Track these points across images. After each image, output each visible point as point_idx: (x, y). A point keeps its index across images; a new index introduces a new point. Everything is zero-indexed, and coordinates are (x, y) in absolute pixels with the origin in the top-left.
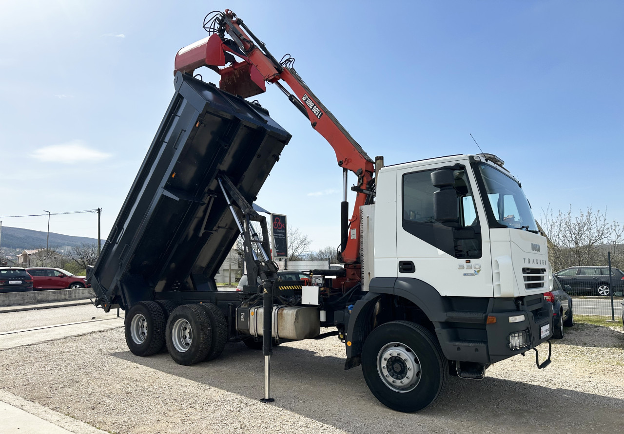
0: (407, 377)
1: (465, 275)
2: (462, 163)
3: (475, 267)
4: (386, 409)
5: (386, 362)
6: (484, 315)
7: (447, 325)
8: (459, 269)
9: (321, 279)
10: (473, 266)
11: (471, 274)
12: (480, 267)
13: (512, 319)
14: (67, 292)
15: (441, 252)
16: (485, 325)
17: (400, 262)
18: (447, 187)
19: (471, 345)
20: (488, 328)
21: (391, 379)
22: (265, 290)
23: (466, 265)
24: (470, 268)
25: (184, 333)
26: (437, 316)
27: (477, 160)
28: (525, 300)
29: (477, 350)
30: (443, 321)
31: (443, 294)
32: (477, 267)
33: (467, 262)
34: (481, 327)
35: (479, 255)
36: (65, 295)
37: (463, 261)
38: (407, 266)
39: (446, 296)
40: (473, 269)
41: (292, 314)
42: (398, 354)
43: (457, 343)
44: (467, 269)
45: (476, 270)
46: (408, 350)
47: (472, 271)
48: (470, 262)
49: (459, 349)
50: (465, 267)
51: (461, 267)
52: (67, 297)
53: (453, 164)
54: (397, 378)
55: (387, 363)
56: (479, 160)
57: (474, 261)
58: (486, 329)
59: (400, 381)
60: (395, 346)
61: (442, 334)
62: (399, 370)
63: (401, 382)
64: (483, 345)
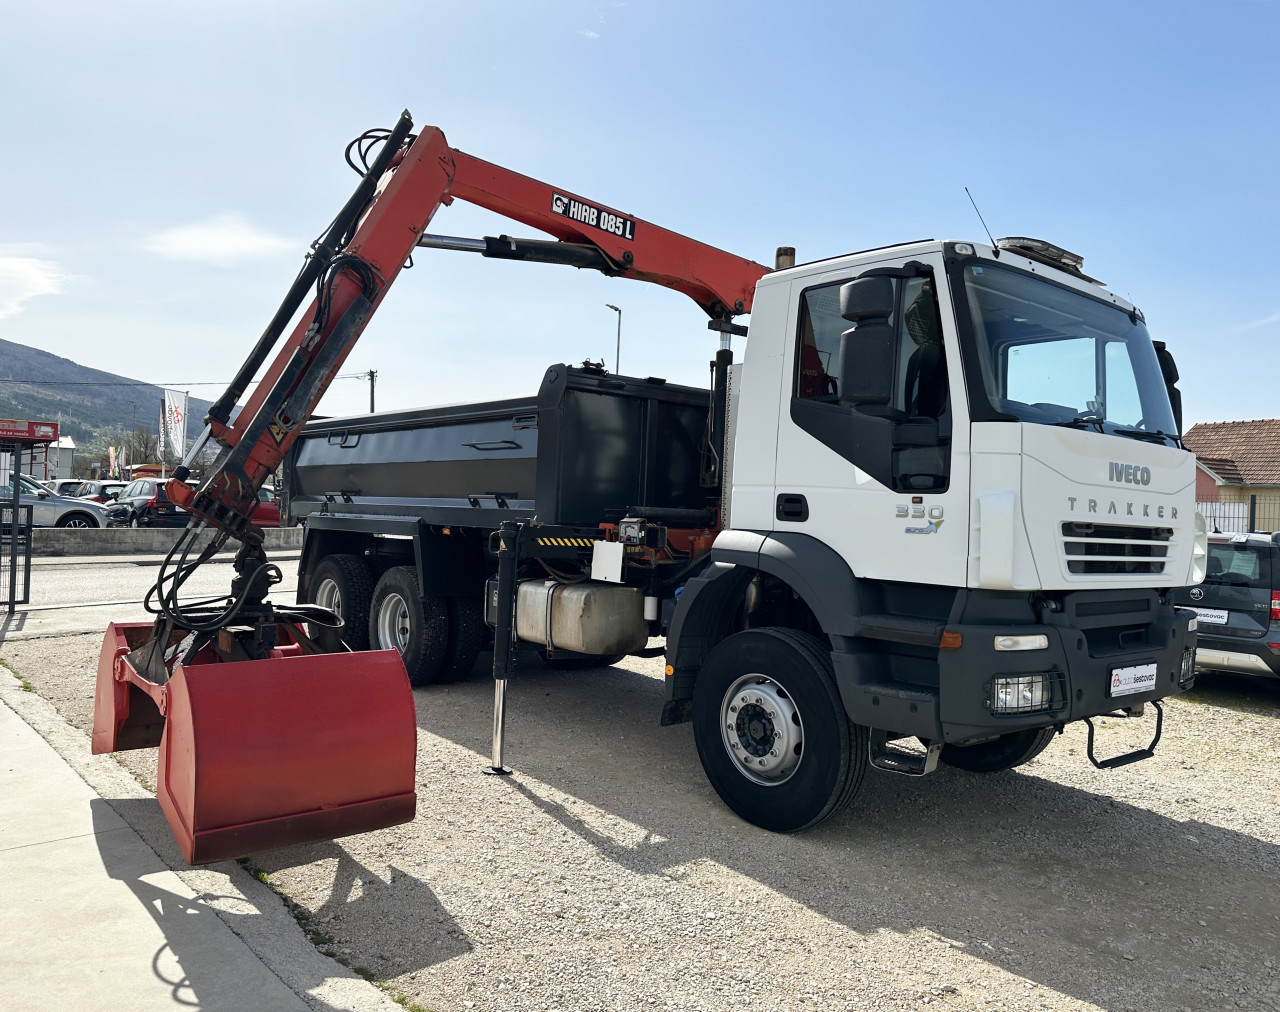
0: (772, 753)
1: (908, 530)
2: (924, 260)
3: (931, 515)
4: (734, 819)
5: (735, 715)
6: (939, 628)
7: (858, 644)
8: (897, 516)
9: (636, 527)
10: (926, 512)
11: (921, 531)
12: (942, 515)
13: (1002, 643)
14: (282, 533)
15: (862, 477)
16: (937, 650)
17: (781, 497)
18: (872, 321)
19: (902, 694)
20: (941, 658)
21: (743, 753)
22: (502, 543)
23: (912, 508)
24: (920, 515)
25: (403, 623)
26: (839, 621)
27: (964, 252)
28: (1069, 601)
29: (914, 708)
30: (851, 634)
31: (859, 573)
32: (936, 513)
33: (915, 501)
34: (929, 654)
35: (940, 484)
36: (278, 538)
37: (906, 499)
38: (791, 506)
39: (865, 579)
40: (927, 518)
41: (578, 600)
42: (757, 701)
43: (873, 688)
44: (913, 516)
45: (934, 521)
46: (781, 693)
47: (923, 523)
48: (921, 502)
49: (876, 701)
50: (911, 512)
51: (902, 513)
52: (282, 542)
53: (900, 264)
54: (756, 753)
55: (738, 718)
56: (970, 252)
57: (929, 499)
58: (936, 660)
59: (759, 759)
60: (758, 683)
61: (845, 665)
62: (759, 735)
63: (760, 762)
64: (928, 697)
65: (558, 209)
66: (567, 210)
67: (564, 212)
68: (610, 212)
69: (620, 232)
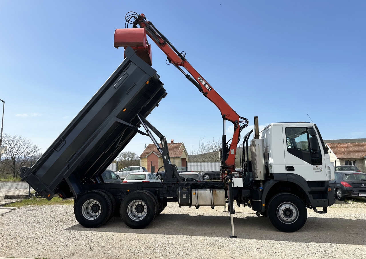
1: (316, 172)
5: (283, 211)
11: (318, 172)
12: (322, 169)
15: (306, 163)
17: (287, 167)
19: (322, 200)
21: (285, 219)
26: (307, 189)
29: (325, 202)
30: (310, 191)
31: (307, 180)
32: (321, 169)
33: (317, 167)
35: (321, 164)
37: (315, 166)
38: (290, 168)
39: (309, 181)
40: (319, 169)
41: (223, 193)
42: (289, 207)
43: (317, 200)
47: (319, 170)
49: (318, 202)
50: (316, 169)
51: (314, 169)
57: (319, 166)
58: (327, 193)
59: (290, 219)
60: (286, 204)
61: (311, 197)
62: (289, 214)
64: (326, 200)
65: (199, 79)
66: (200, 79)
67: (199, 80)
68: (208, 84)
69: (208, 89)
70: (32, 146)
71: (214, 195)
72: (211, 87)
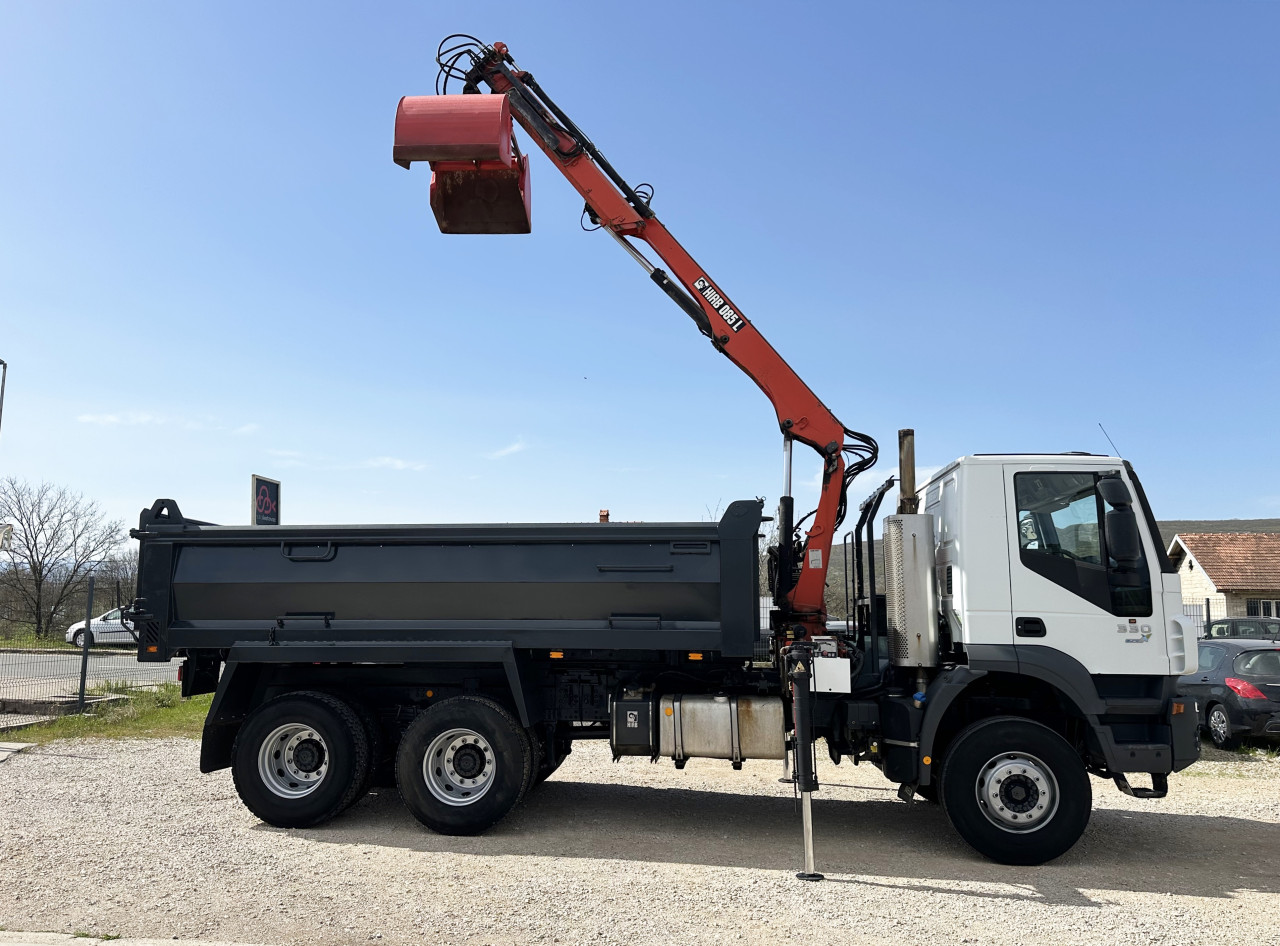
1: (1128, 641)
3: (1142, 631)
7: (1108, 718)
8: (1119, 632)
10: (1140, 629)
11: (1137, 641)
12: (1150, 630)
17: (1018, 620)
19: (1150, 747)
20: (1171, 720)
23: (1128, 626)
24: (1136, 630)
26: (1093, 707)
29: (1158, 754)
30: (1102, 713)
31: (1094, 670)
32: (1146, 629)
33: (1130, 621)
34: (1162, 719)
35: (1148, 612)
37: (1125, 620)
38: (1030, 626)
39: (1099, 674)
40: (1140, 632)
41: (775, 711)
42: (1021, 772)
43: (1130, 747)
44: (1130, 632)
45: (1144, 635)
46: (1036, 763)
47: (1138, 636)
48: (1135, 622)
49: (1133, 754)
50: (1129, 629)
51: (1122, 629)
54: (1021, 810)
55: (1001, 787)
57: (1141, 621)
58: (1169, 723)
59: (1024, 814)
60: (1013, 759)
61: (1107, 733)
62: (1022, 796)
63: (1026, 816)
64: (1166, 746)
65: (698, 285)
66: (704, 288)
67: (701, 290)
68: (733, 307)
69: (730, 323)
70: (104, 523)
71: (741, 717)
72: (741, 316)
